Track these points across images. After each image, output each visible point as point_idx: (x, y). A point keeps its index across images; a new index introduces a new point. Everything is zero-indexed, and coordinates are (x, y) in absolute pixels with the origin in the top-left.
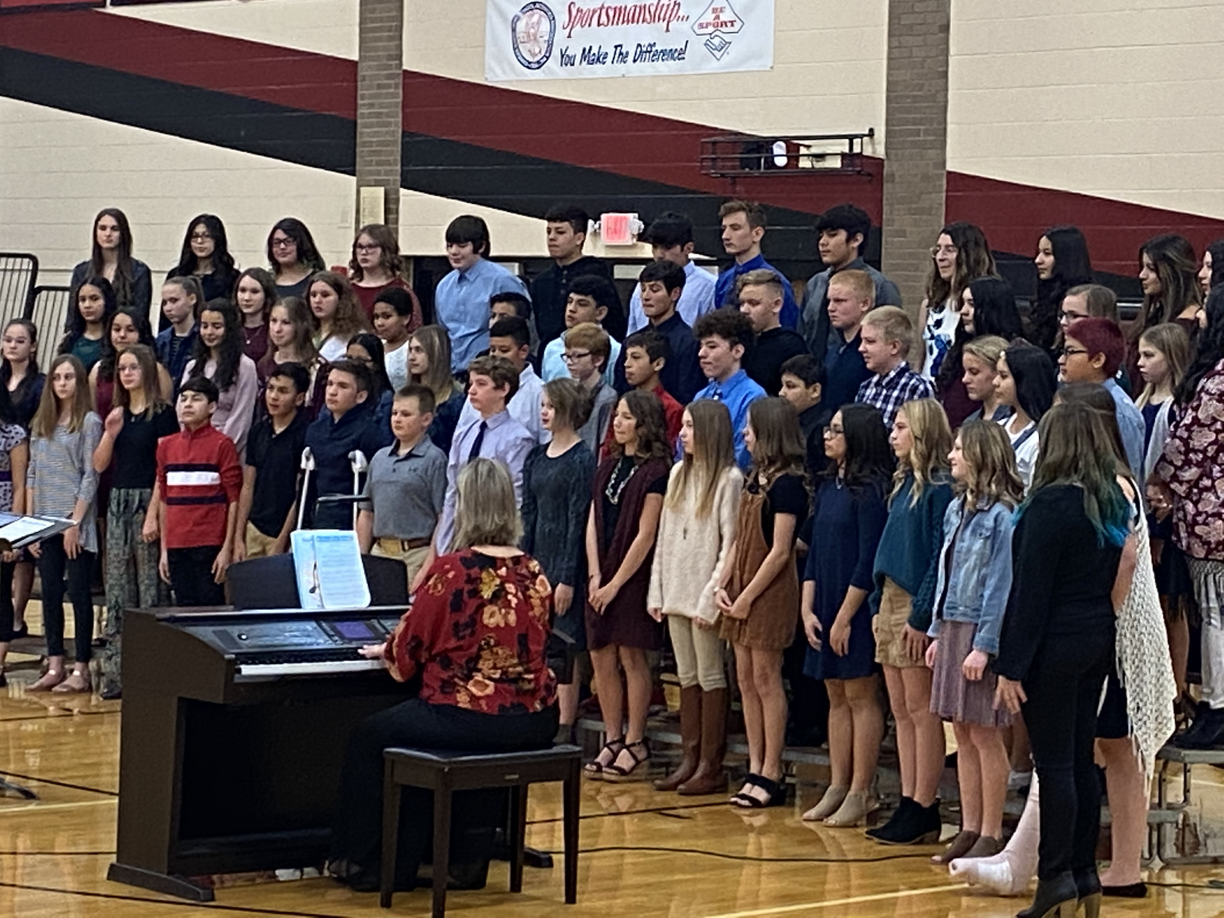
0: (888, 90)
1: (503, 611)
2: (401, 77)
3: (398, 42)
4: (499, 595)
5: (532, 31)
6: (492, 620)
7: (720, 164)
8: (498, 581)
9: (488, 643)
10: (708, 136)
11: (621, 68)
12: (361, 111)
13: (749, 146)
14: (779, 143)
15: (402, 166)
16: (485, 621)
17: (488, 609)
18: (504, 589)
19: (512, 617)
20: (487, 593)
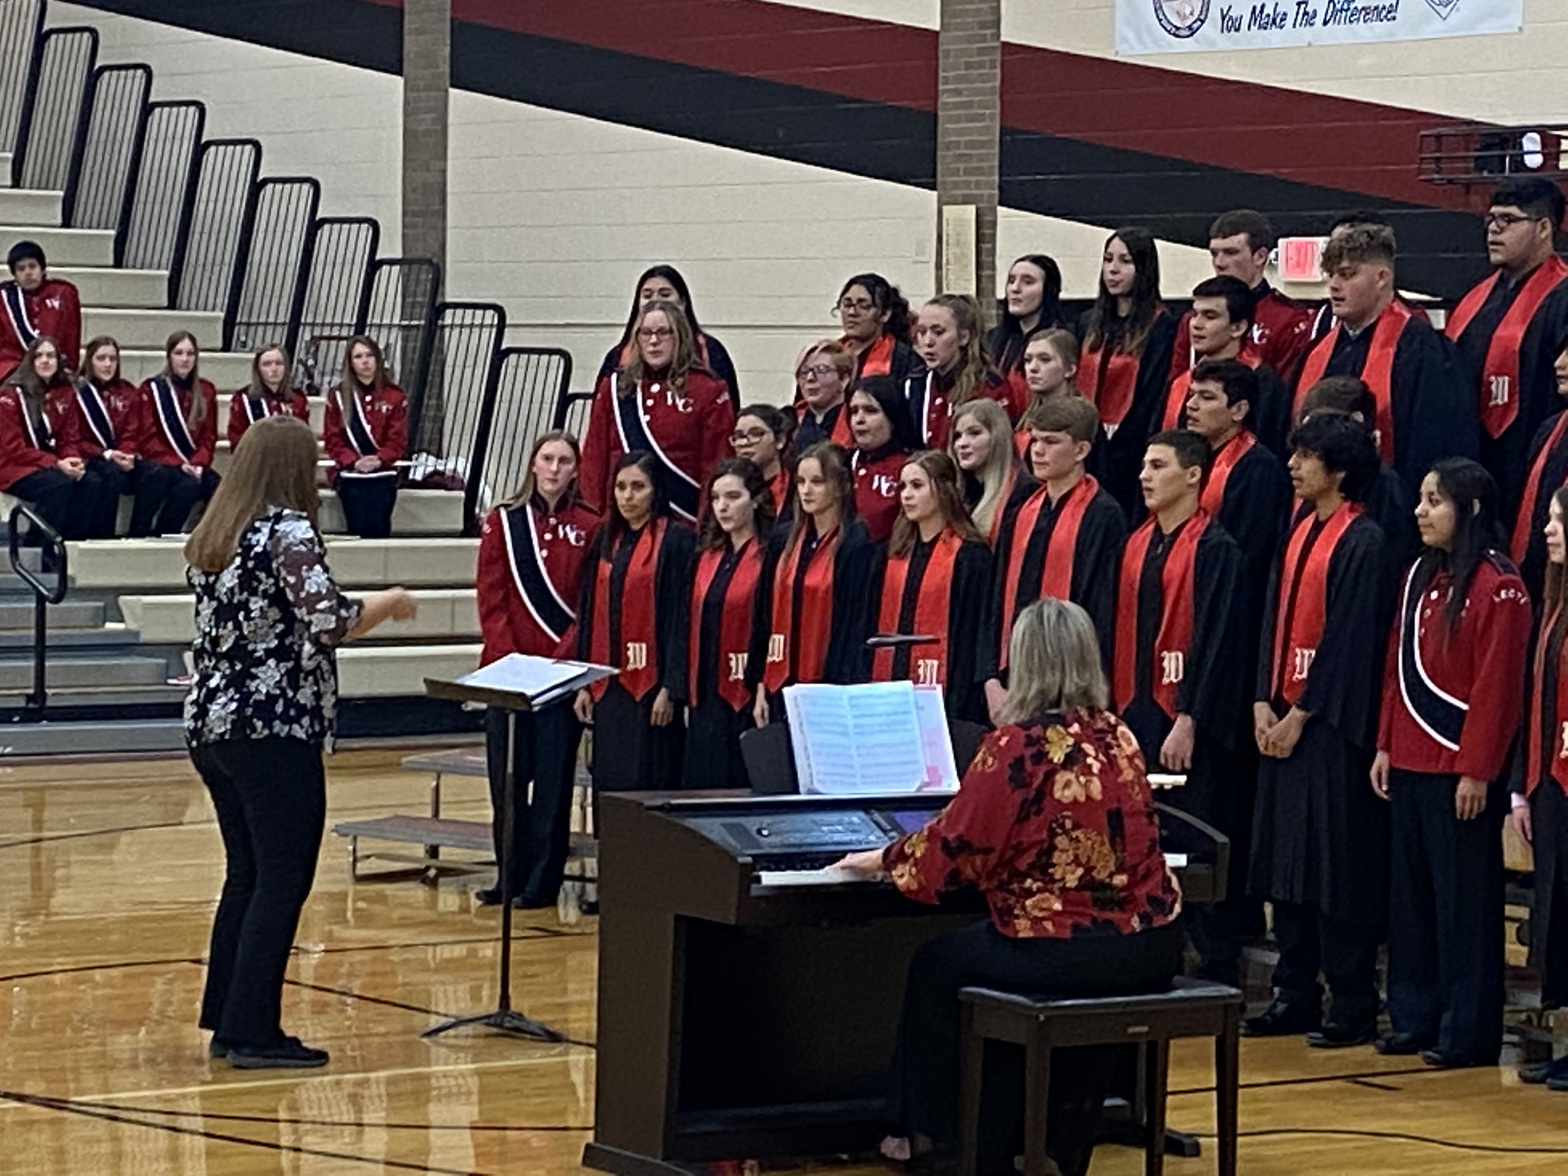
1: (1082, 779)
2: (999, 51)
4: (1074, 759)
6: (1067, 793)
7: (1446, 165)
8: (1071, 741)
9: (1063, 826)
10: (1428, 127)
11: (1306, 32)
12: (943, 99)
13: (1489, 140)
14: (1530, 135)
15: (1001, 175)
16: (1057, 795)
17: (1061, 777)
18: (1081, 750)
19: (1096, 787)
20: (1057, 756)
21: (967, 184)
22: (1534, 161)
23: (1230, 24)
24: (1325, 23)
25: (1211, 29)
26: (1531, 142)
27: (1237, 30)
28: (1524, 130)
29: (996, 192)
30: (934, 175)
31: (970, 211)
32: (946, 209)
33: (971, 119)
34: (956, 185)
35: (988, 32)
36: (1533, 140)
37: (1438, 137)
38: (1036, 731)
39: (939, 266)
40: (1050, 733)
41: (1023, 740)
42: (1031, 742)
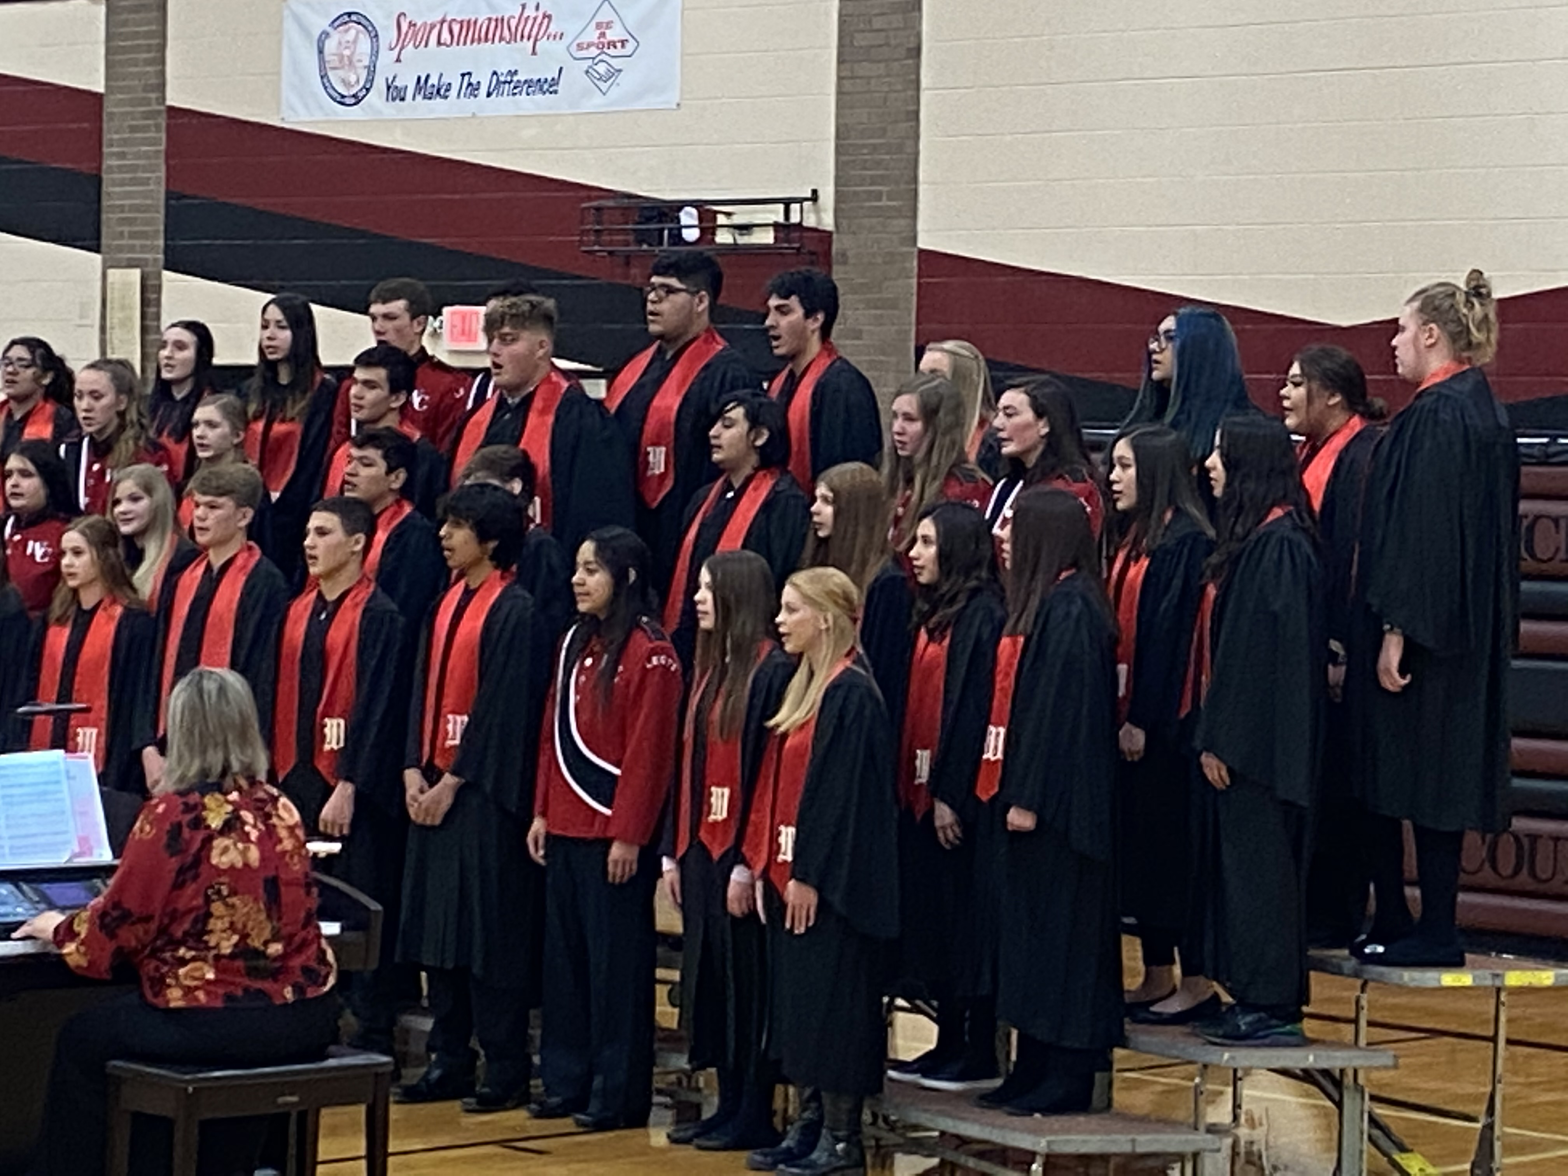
0: (838, 136)
1: (240, 845)
2: (164, 115)
3: (160, 67)
4: (233, 825)
5: (347, 52)
6: (224, 859)
7: (606, 238)
8: (230, 808)
9: (219, 892)
10: (590, 199)
11: (470, 104)
12: (108, 162)
13: (647, 213)
14: (688, 209)
15: (166, 239)
16: (214, 861)
17: (219, 843)
18: (239, 818)
19: (254, 854)
20: (215, 822)
21: (132, 248)
22: (691, 235)
23: (395, 93)
24: (489, 95)
25: (376, 97)
26: (689, 216)
27: (403, 99)
28: (681, 205)
29: (161, 256)
30: (98, 238)
31: (135, 275)
32: (110, 272)
33: (134, 182)
34: (120, 249)
35: (153, 96)
36: (690, 215)
37: (598, 209)
38: (194, 798)
39: (103, 329)
40: (207, 800)
41: (181, 807)
42: (188, 808)
